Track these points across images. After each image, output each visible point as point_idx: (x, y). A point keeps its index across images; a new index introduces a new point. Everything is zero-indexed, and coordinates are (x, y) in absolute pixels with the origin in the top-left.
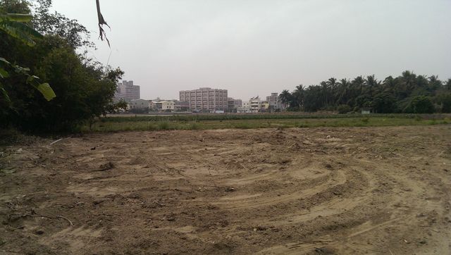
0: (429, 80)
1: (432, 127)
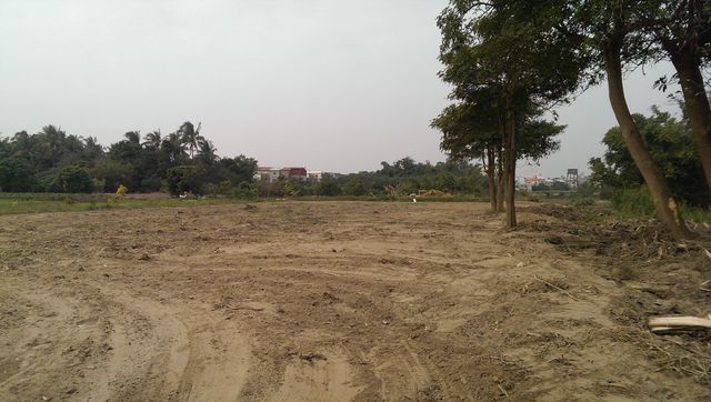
0: (84, 142)
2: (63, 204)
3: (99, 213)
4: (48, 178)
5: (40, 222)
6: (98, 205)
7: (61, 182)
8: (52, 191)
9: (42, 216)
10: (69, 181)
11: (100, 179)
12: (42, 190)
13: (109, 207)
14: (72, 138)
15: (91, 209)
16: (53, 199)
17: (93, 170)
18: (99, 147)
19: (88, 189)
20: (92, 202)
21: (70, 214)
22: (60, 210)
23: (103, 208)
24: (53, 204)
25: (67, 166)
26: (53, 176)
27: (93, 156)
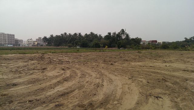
0: (99, 36)
1: (99, 52)
2: (94, 50)
3: (101, 53)
4: (91, 44)
5: (89, 54)
6: (101, 51)
7: (94, 45)
8: (92, 47)
9: (90, 53)
10: (95, 45)
11: (102, 44)
12: (90, 47)
13: (104, 51)
14: (96, 35)
15: (100, 52)
16: (92, 49)
17: (100, 42)
18: (102, 37)
19: (99, 47)
20: (100, 50)
21: (96, 53)
22: (93, 52)
23: (102, 51)
24: (92, 50)
25: (95, 41)
26: (92, 44)
27: (100, 39)
